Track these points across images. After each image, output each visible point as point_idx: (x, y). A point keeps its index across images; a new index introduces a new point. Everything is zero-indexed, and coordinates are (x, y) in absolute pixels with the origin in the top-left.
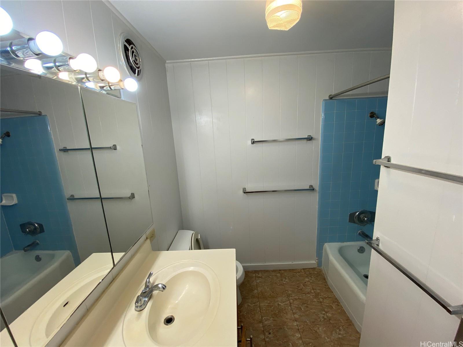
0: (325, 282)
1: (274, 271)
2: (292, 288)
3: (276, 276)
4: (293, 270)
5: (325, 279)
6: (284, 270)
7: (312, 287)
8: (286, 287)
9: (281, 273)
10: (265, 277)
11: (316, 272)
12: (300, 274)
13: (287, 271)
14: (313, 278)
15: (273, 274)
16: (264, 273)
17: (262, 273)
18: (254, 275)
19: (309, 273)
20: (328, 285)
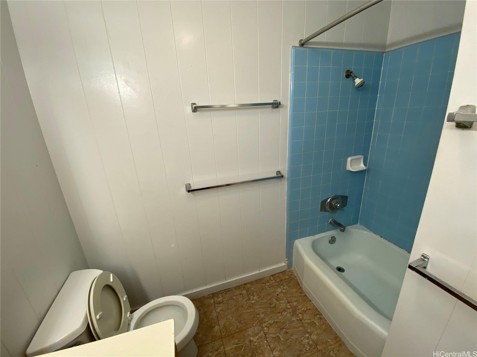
0: (299, 287)
1: (238, 287)
2: (264, 308)
3: (241, 294)
4: (260, 279)
5: (299, 284)
6: (250, 283)
7: (287, 300)
8: (256, 309)
9: (246, 288)
10: (227, 300)
11: (288, 276)
12: (269, 284)
13: (254, 283)
14: (286, 286)
15: (238, 292)
16: (226, 294)
17: (223, 294)
18: (212, 301)
19: (280, 279)
20: (303, 292)
